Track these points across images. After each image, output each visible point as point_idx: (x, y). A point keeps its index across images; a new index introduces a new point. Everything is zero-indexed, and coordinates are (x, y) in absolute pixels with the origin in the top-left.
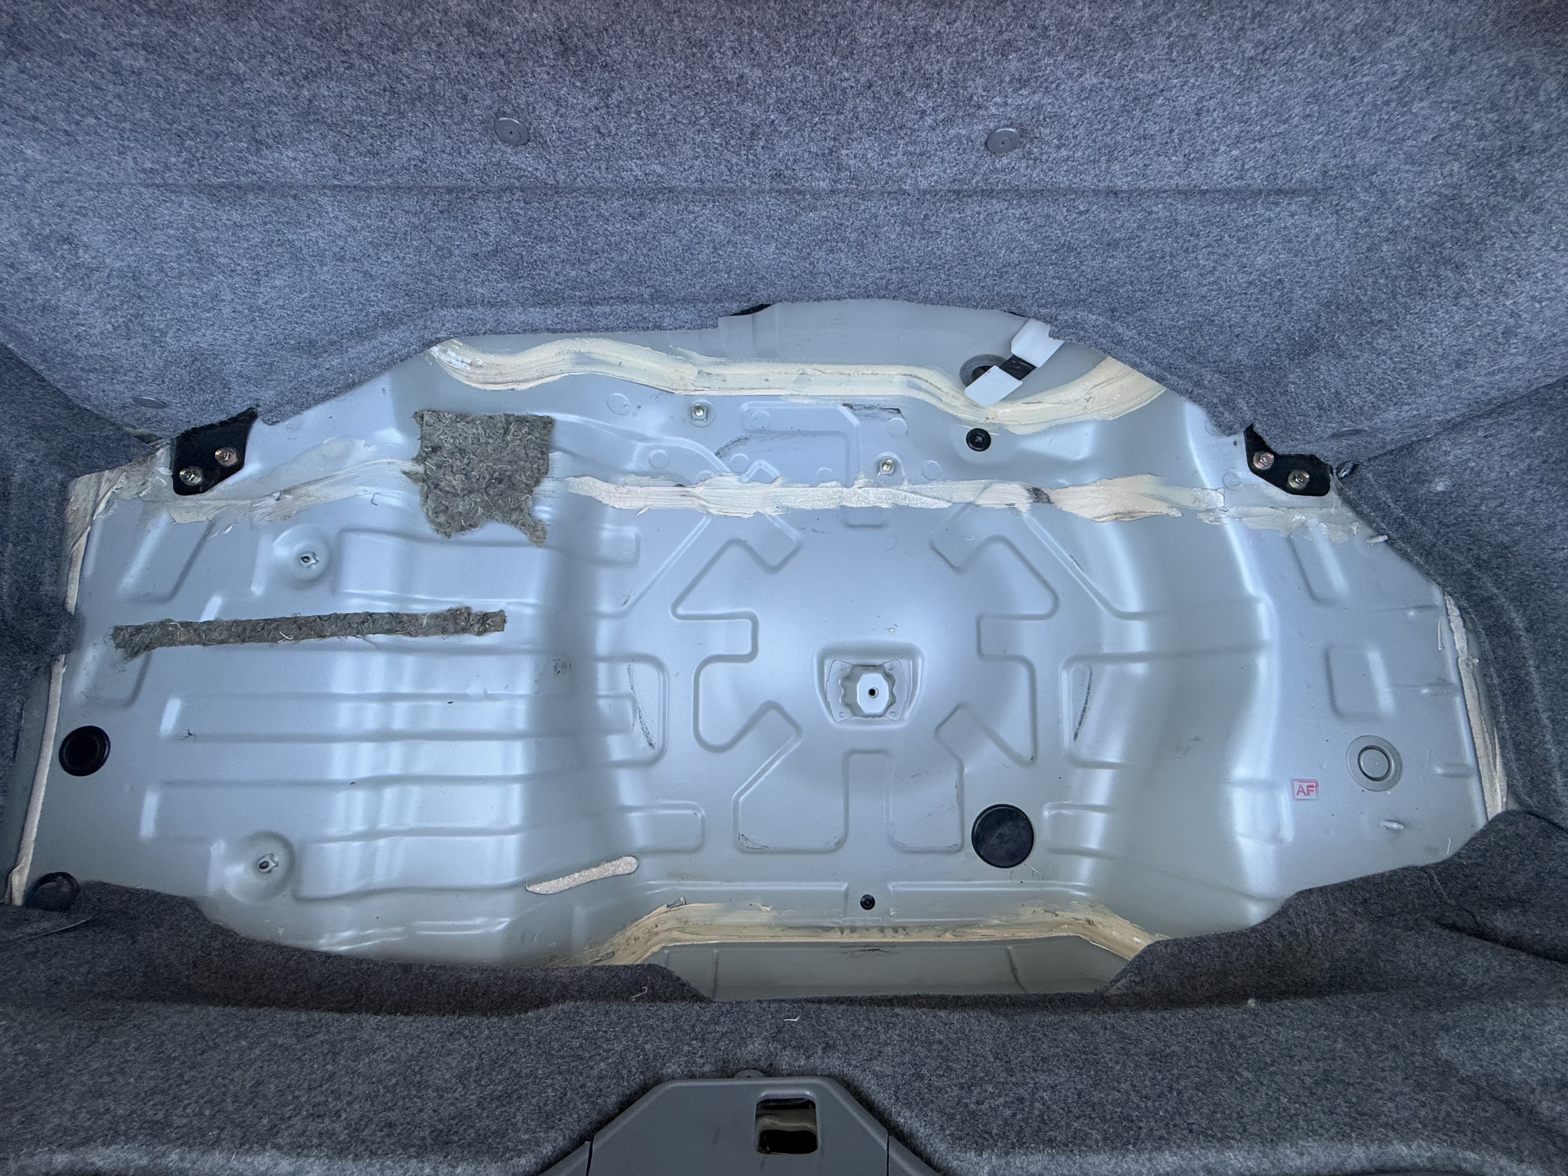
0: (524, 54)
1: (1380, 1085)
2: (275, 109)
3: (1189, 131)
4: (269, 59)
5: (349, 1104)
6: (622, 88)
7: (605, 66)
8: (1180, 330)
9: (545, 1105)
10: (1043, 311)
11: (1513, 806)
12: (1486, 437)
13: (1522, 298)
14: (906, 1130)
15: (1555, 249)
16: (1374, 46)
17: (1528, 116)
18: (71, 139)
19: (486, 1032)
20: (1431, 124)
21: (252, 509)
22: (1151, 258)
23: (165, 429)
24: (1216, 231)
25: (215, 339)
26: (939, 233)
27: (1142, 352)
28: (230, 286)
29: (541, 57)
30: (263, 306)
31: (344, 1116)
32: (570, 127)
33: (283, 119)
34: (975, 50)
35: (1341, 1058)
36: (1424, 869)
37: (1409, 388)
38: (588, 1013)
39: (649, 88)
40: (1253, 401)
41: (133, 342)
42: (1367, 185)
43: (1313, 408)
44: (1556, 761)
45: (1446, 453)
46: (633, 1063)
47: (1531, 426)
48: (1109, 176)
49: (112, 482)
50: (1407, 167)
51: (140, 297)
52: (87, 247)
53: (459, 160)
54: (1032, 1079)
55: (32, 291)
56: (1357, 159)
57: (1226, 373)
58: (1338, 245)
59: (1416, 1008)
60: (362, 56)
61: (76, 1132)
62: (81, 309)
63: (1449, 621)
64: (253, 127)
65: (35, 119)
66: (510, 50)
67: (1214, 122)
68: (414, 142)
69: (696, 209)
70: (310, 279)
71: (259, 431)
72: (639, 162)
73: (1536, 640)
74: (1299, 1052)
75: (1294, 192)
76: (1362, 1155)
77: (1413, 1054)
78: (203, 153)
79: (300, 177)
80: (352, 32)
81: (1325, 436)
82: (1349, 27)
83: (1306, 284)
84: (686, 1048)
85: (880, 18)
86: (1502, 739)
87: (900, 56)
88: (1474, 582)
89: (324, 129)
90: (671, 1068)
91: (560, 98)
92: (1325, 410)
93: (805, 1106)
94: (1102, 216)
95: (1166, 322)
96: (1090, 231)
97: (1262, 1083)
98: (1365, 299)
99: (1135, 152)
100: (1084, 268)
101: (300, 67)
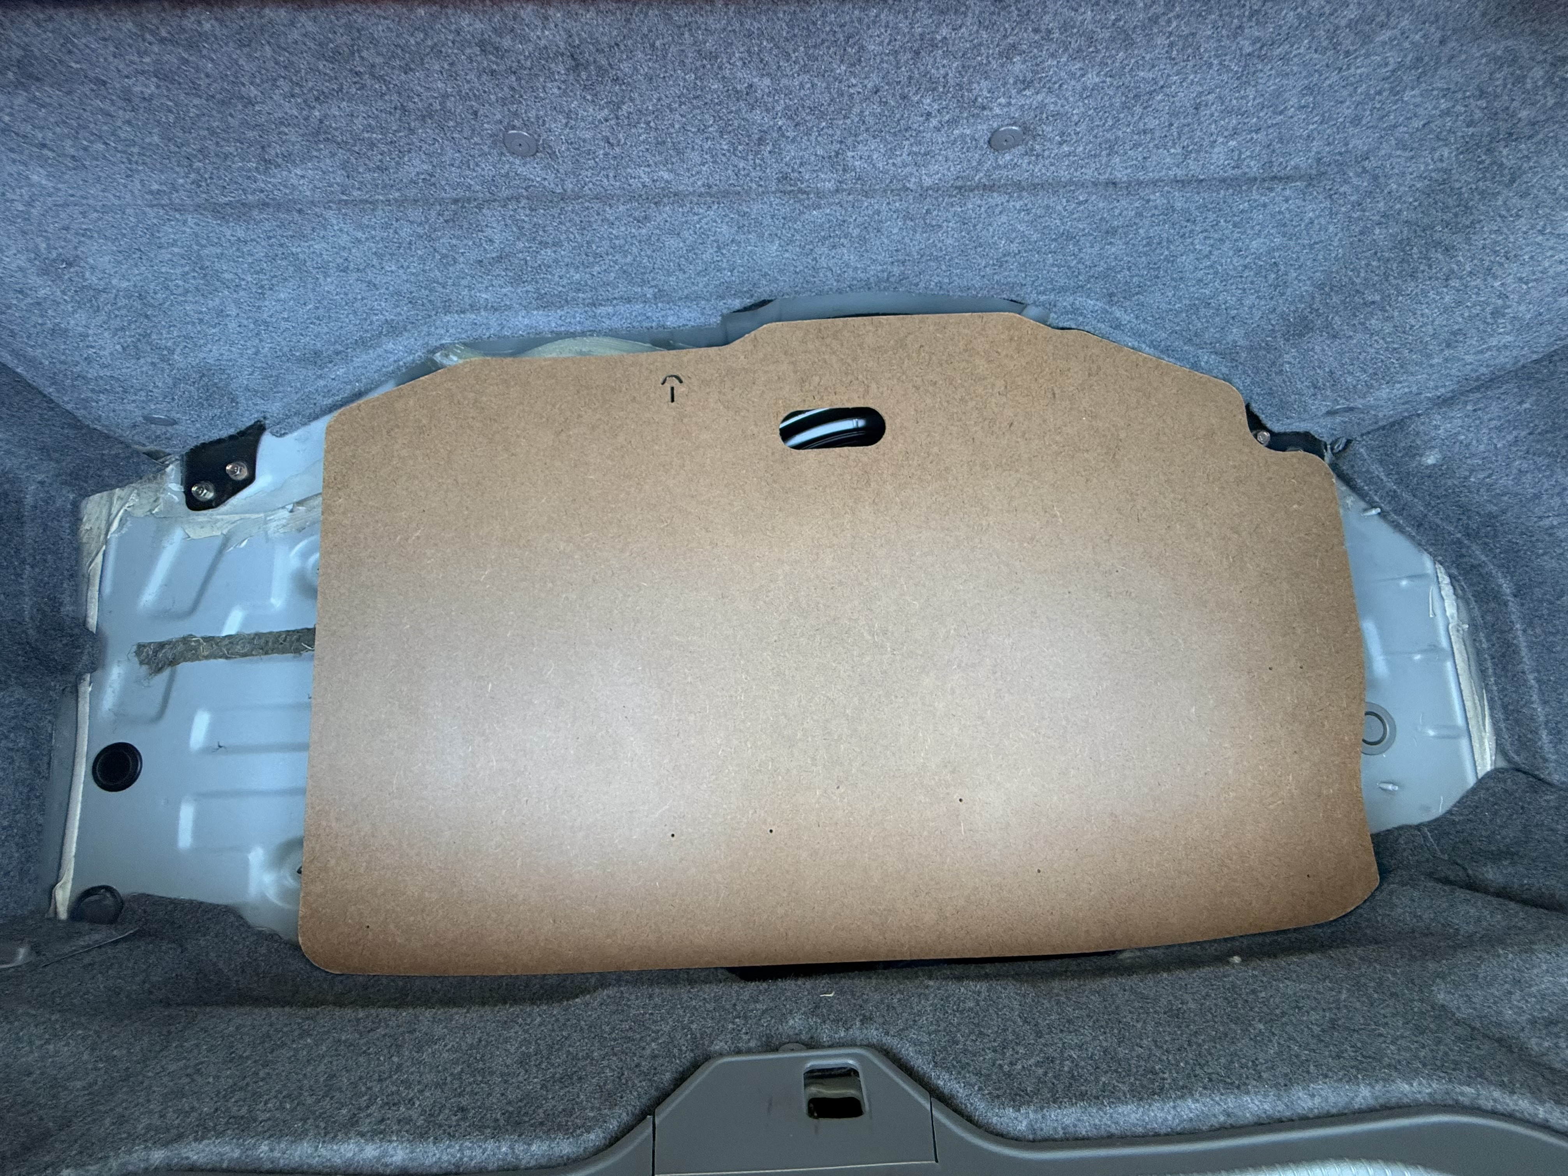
0: (535, 70)
1: (1382, 1030)
2: (286, 130)
3: (1189, 125)
4: (281, 82)
5: (421, 1091)
6: (632, 100)
7: (616, 80)
8: (1178, 313)
9: (605, 1084)
10: (1042, 298)
11: (1502, 764)
12: (1475, 410)
13: (1510, 280)
14: (946, 1091)
15: (1541, 232)
16: (1367, 39)
17: (1515, 104)
18: (78, 164)
19: (539, 1019)
20: (1420, 111)
21: (266, 522)
22: (1148, 244)
23: (174, 446)
24: (1211, 216)
25: (222, 355)
26: (940, 227)
27: (1140, 336)
28: (235, 301)
29: (553, 73)
30: (269, 319)
31: (417, 1103)
32: (579, 138)
33: (293, 139)
34: (980, 54)
35: (1346, 1006)
36: (1418, 827)
37: (1402, 367)
38: (633, 997)
39: (659, 99)
40: (1248, 381)
41: (142, 361)
42: (1360, 170)
43: (1308, 387)
44: (1542, 719)
45: (1437, 427)
46: (682, 1041)
47: (1518, 400)
48: (1109, 169)
49: (124, 500)
50: (1398, 153)
51: (147, 317)
52: (93, 268)
53: (468, 172)
54: (1061, 1039)
55: (42, 316)
56: (1350, 146)
57: (1223, 355)
58: (1331, 228)
59: (1413, 958)
60: (373, 76)
61: (168, 1130)
62: (90, 332)
63: (1440, 589)
64: (263, 147)
65: (44, 146)
66: (522, 67)
67: (1212, 115)
68: (423, 157)
69: (701, 211)
70: (314, 290)
71: (267, 442)
72: (647, 169)
73: (1522, 605)
74: (1306, 1004)
75: (1288, 179)
76: (1368, 1094)
77: (1413, 1000)
78: (212, 173)
79: (308, 193)
80: (365, 54)
81: (1320, 414)
82: (1343, 23)
83: (1300, 267)
84: (730, 1026)
85: (887, 26)
86: (1491, 701)
87: (907, 62)
88: (1464, 551)
89: (333, 147)
90: (718, 1046)
91: (570, 111)
92: (1319, 388)
93: (848, 1074)
94: (1101, 205)
95: (1164, 306)
96: (1089, 220)
97: (1273, 1034)
98: (1358, 281)
99: (1135, 146)
100: (1082, 255)
101: (311, 89)
